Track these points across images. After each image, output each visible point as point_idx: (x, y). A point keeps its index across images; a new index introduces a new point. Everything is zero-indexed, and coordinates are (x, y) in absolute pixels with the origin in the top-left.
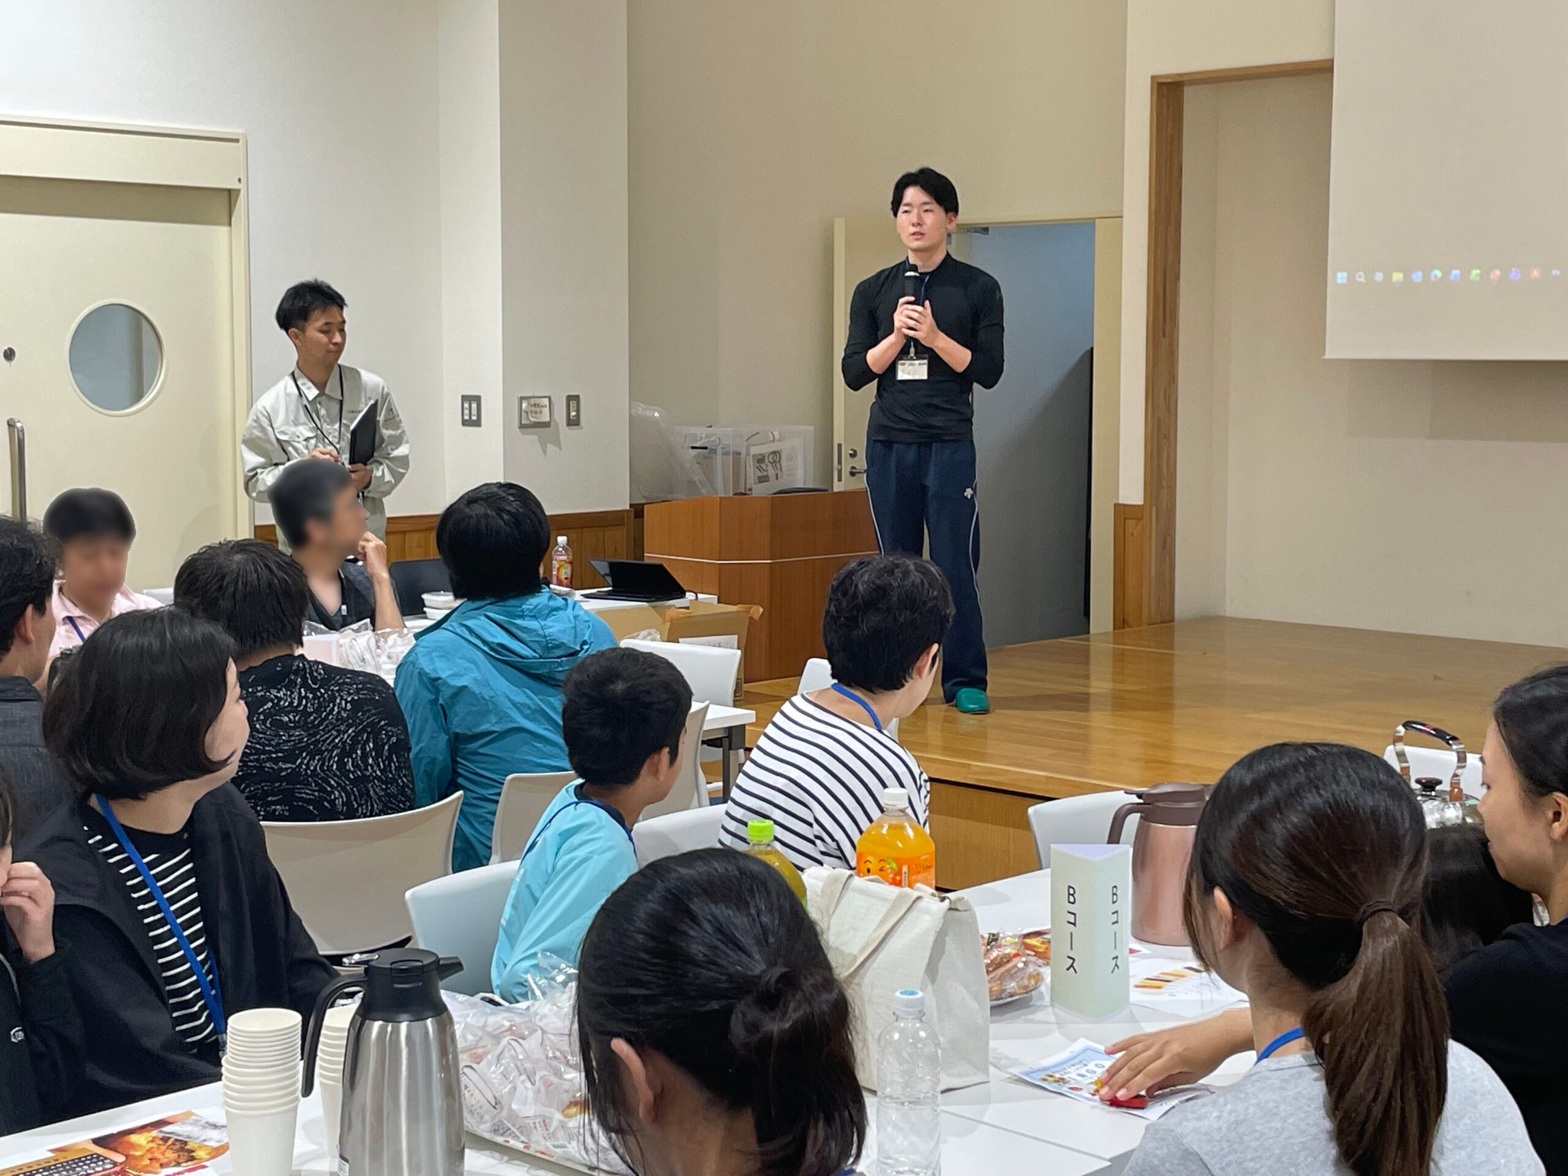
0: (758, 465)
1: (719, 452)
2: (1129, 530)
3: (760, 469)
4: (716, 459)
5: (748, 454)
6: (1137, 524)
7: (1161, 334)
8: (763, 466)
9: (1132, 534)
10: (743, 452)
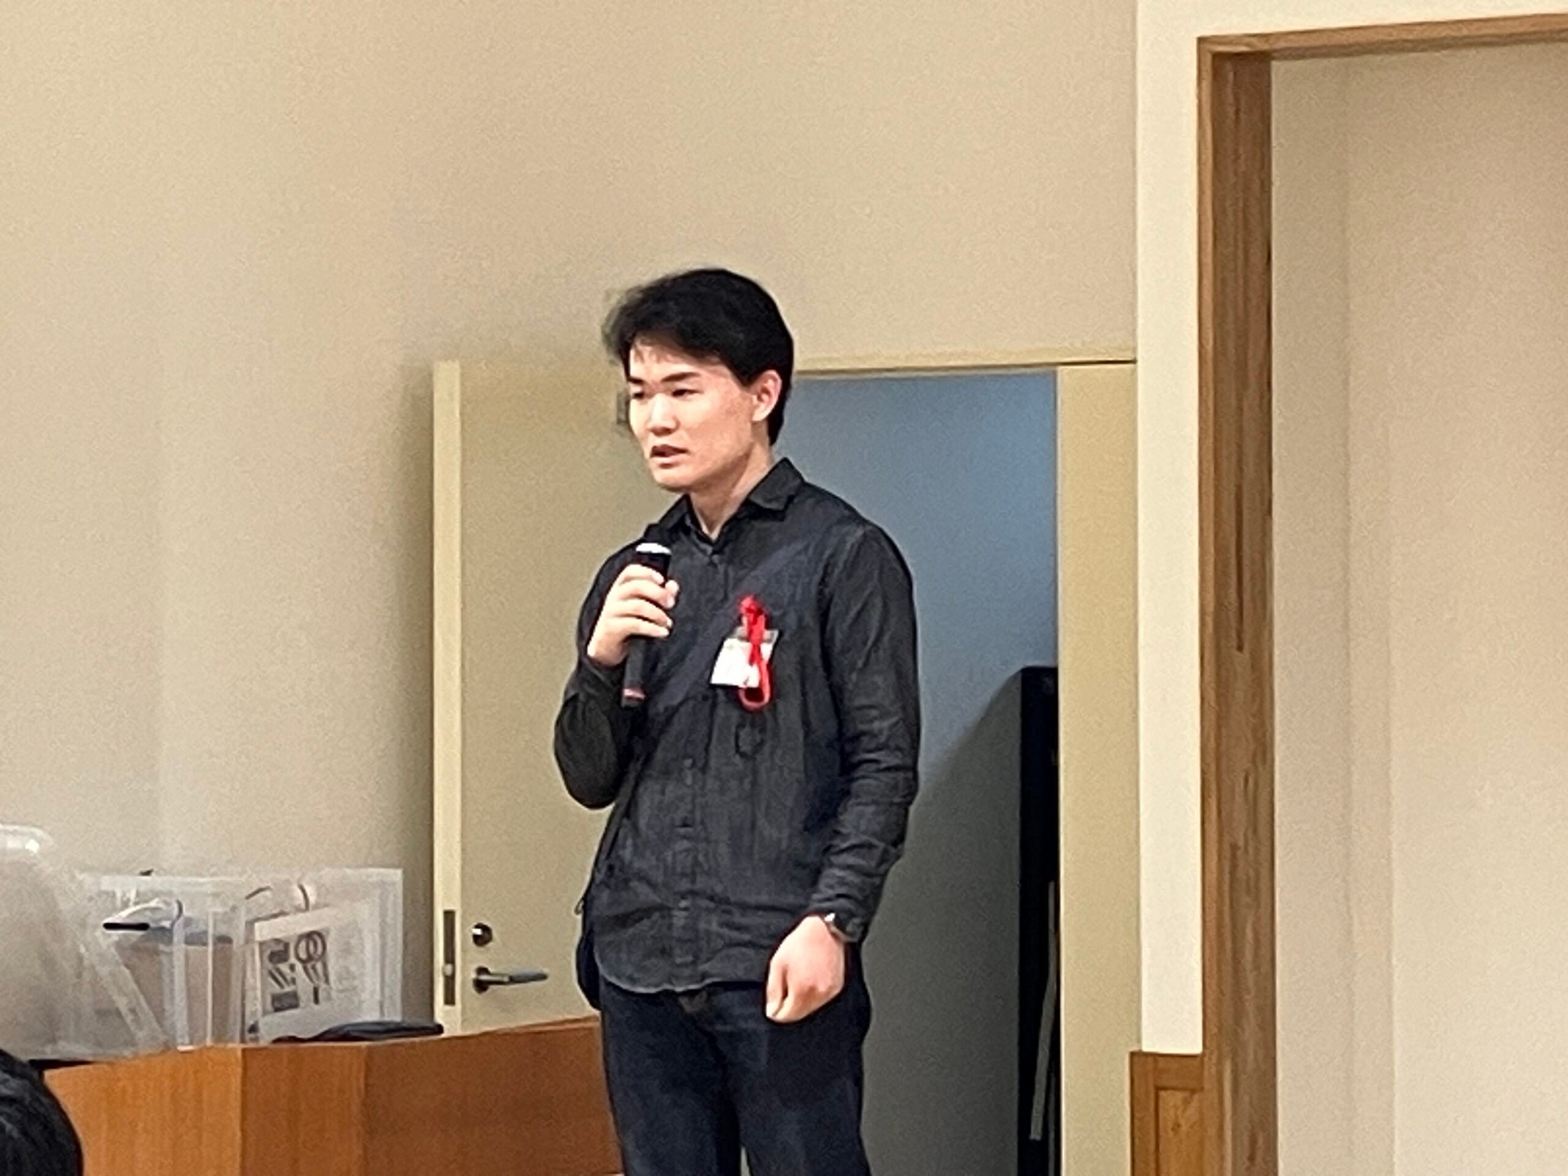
0: (270, 966)
1: (178, 936)
2: (1168, 1115)
3: (276, 976)
4: (170, 954)
5: (249, 940)
6: (1186, 1102)
7: (1234, 643)
8: (284, 967)
9: (1177, 1126)
10: (238, 935)
